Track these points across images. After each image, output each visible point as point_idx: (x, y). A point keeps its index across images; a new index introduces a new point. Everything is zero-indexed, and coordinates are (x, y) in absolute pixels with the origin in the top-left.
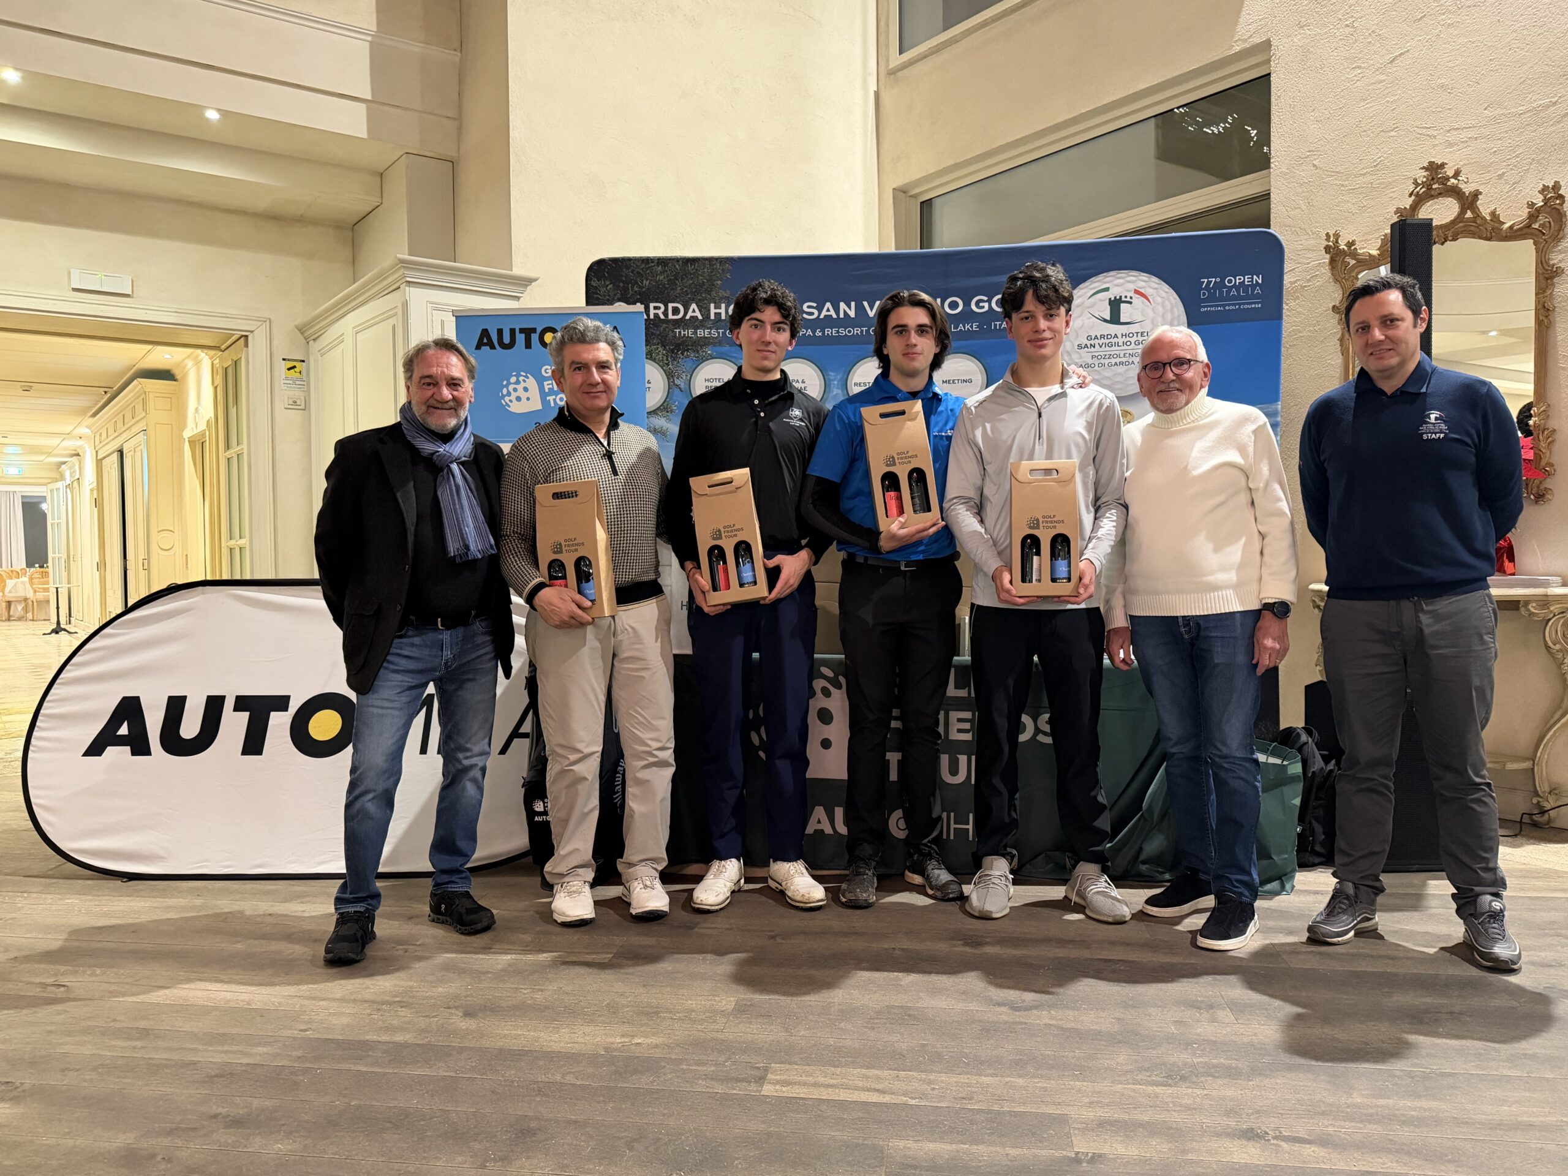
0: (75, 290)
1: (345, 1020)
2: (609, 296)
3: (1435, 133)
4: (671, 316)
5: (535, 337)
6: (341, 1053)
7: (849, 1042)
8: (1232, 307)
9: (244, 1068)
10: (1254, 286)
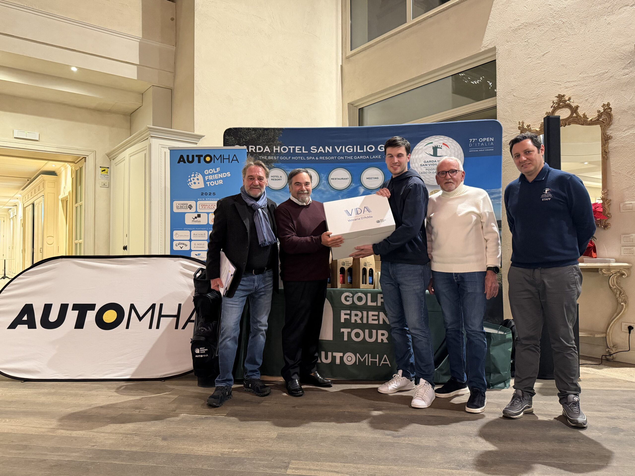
0: (15, 138)
1: (111, 442)
2: (233, 143)
3: (560, 83)
4: (258, 151)
5: (202, 159)
6: (108, 455)
7: (324, 451)
8: (481, 150)
9: (66, 462)
10: (490, 142)
